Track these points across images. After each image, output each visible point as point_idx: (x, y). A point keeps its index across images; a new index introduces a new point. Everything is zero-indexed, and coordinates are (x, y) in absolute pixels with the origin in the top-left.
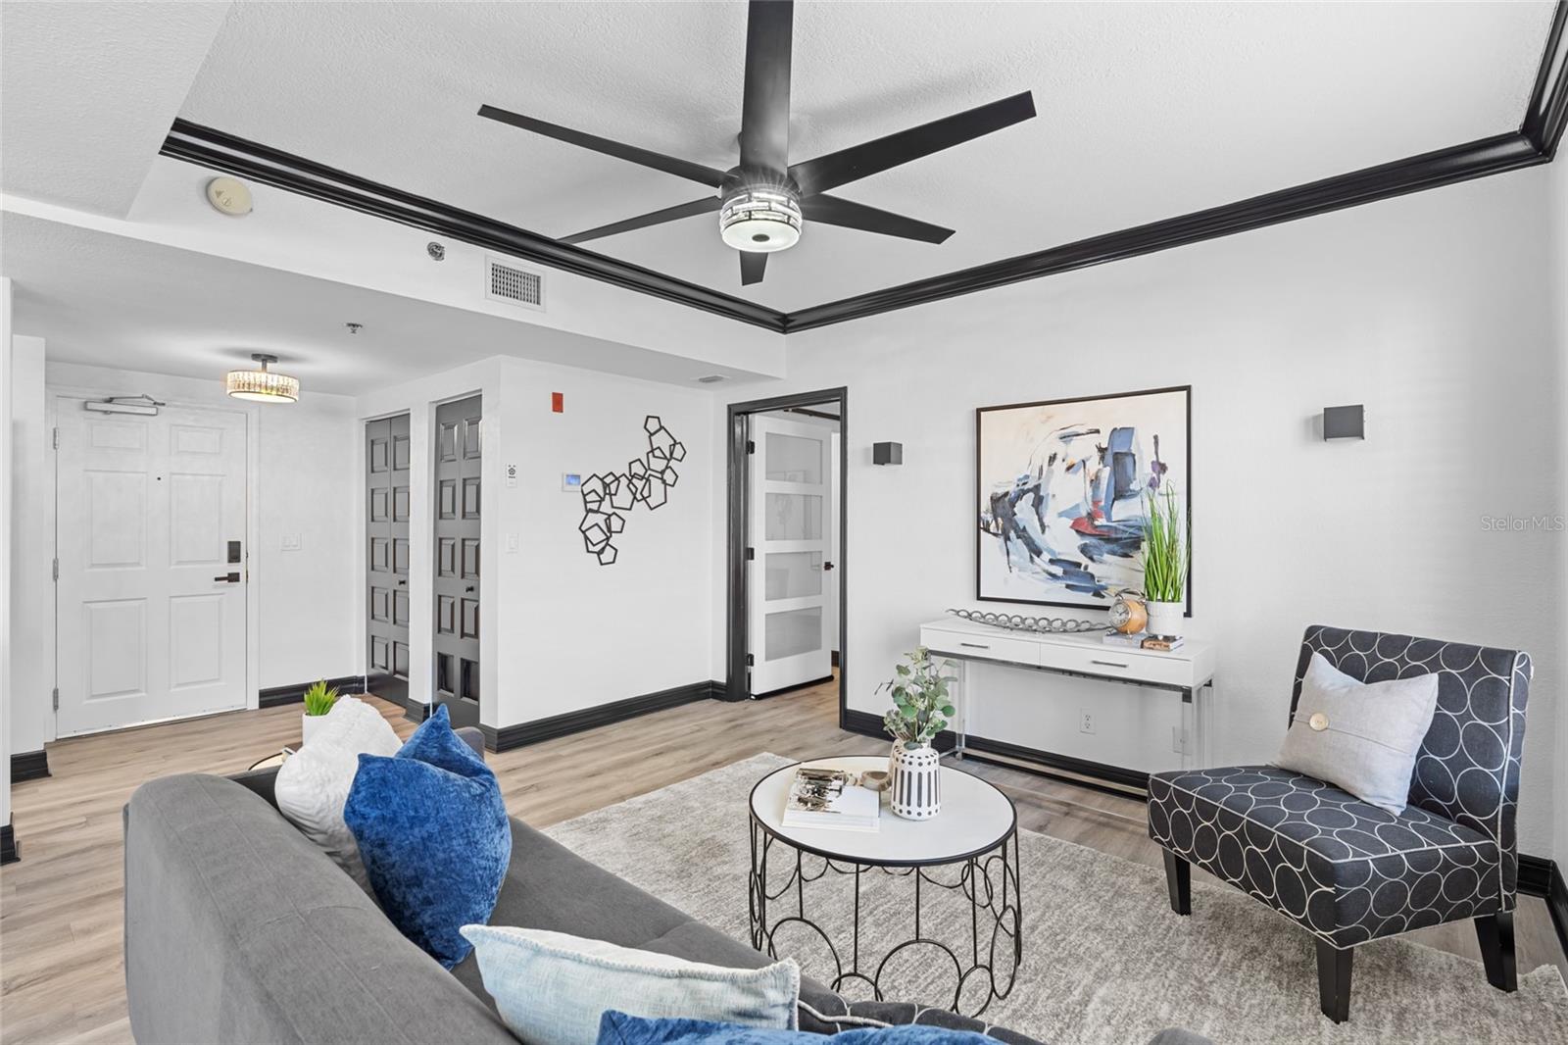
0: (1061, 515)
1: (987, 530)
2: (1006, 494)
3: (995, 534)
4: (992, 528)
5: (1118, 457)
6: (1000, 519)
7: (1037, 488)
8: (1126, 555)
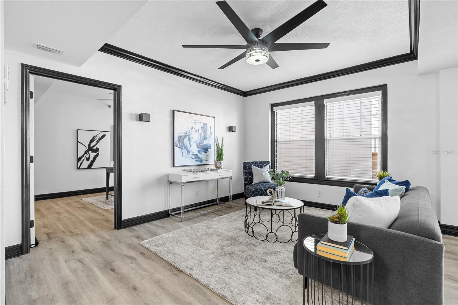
0: (194, 143)
1: (177, 146)
2: (182, 136)
3: (179, 147)
4: (178, 146)
5: (204, 127)
6: (180, 143)
7: (189, 135)
8: (206, 152)
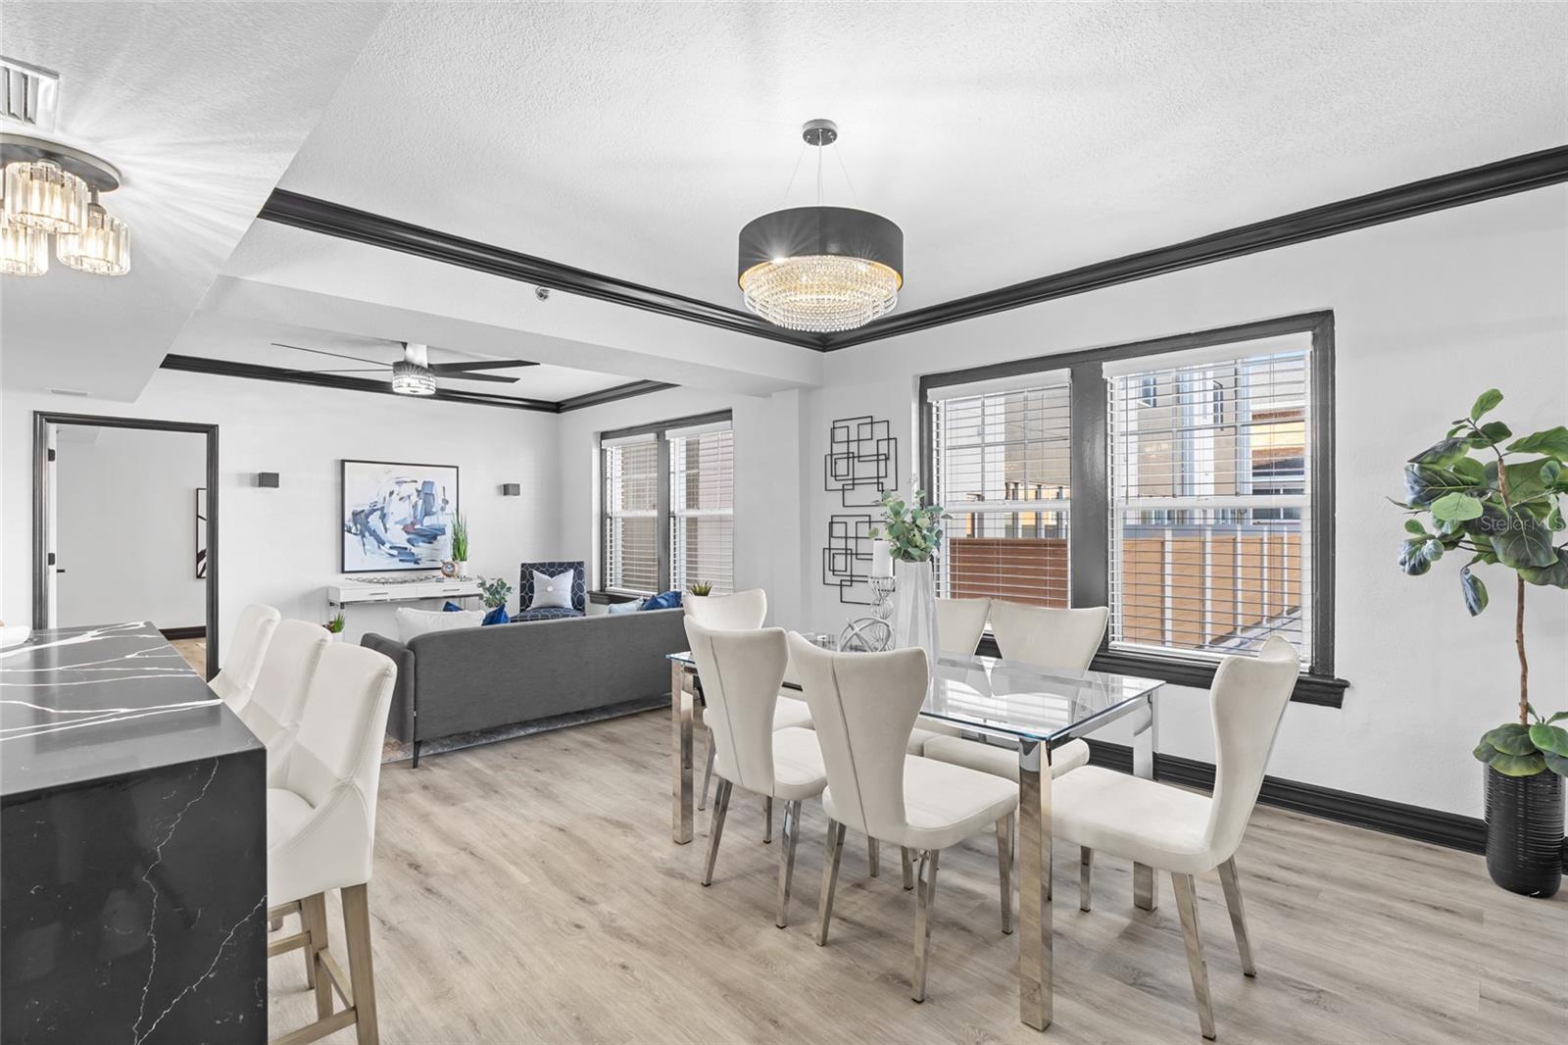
0: (396, 523)
1: (350, 531)
2: (363, 511)
3: (355, 534)
4: (353, 530)
5: (426, 493)
6: (358, 526)
7: (382, 508)
8: (430, 543)
